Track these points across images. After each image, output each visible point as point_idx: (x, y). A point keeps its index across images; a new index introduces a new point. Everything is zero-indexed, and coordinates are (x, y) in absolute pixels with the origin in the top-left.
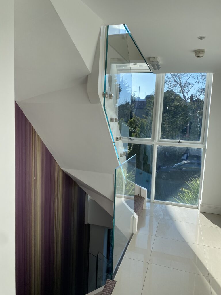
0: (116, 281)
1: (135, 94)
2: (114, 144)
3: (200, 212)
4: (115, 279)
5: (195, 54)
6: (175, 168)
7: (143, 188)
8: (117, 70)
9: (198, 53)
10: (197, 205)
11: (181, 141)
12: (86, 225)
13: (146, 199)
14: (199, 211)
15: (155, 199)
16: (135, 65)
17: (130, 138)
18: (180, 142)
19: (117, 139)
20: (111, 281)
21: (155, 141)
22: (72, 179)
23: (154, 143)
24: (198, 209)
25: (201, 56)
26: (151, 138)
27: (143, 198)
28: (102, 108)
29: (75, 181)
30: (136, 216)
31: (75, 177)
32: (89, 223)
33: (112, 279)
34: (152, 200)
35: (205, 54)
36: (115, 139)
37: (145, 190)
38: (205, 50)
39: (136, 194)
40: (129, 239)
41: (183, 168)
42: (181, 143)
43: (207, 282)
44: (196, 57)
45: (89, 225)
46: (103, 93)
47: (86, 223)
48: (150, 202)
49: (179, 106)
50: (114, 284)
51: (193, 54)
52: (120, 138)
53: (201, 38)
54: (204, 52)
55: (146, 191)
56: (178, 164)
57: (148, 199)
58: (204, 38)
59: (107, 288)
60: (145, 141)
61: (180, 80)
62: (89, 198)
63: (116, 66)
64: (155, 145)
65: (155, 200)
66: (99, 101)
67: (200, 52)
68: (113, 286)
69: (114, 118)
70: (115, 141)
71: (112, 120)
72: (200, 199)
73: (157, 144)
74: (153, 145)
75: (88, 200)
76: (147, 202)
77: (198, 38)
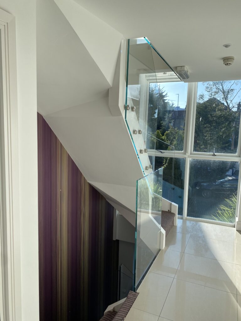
0: (139, 293)
1: (174, 103)
2: (137, 157)
3: (237, 230)
4: (138, 291)
5: (223, 62)
6: (217, 185)
7: (173, 203)
8: (146, 80)
9: (227, 60)
10: (234, 223)
11: (216, 154)
12: (114, 241)
13: (177, 215)
14: (235, 229)
15: (188, 215)
16: (165, 74)
17: (161, 151)
18: (214, 155)
19: (141, 151)
20: (134, 293)
21: (187, 154)
22: (99, 193)
23: (186, 156)
24: (235, 227)
25: (230, 64)
26: (183, 151)
27: (173, 215)
28: (124, 120)
29: (102, 195)
30: (163, 231)
31: (102, 191)
32: (117, 239)
33: (134, 291)
34: (184, 216)
35: (234, 61)
36: (138, 152)
37: (175, 205)
38: (234, 57)
39: (166, 209)
40: (155, 254)
41: (227, 185)
42: (216, 155)
43: (234, 300)
44: (225, 65)
45: (118, 241)
46: (125, 105)
47: (114, 239)
48: (182, 218)
49: (222, 115)
50: (136, 295)
51: (222, 62)
52: (145, 150)
53: (226, 46)
54: (234, 59)
55: (176, 207)
56: (222, 180)
57: (180, 216)
58: (230, 46)
59: (129, 299)
60: (175, 154)
61: (223, 87)
62: (118, 213)
63: (146, 75)
64: (187, 158)
65: (188, 217)
66: (120, 114)
67: (229, 60)
68: (135, 298)
69: (137, 130)
70: (139, 154)
71: (134, 132)
72: (237, 217)
73: (189, 157)
74: (186, 158)
75: (116, 215)
76: (178, 218)
77: (224, 46)
